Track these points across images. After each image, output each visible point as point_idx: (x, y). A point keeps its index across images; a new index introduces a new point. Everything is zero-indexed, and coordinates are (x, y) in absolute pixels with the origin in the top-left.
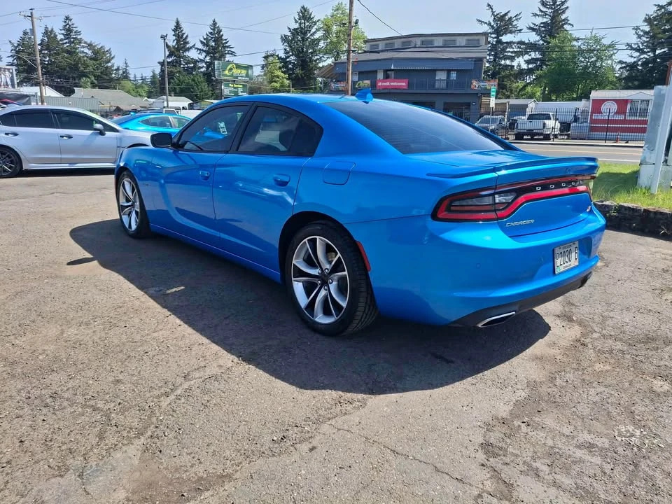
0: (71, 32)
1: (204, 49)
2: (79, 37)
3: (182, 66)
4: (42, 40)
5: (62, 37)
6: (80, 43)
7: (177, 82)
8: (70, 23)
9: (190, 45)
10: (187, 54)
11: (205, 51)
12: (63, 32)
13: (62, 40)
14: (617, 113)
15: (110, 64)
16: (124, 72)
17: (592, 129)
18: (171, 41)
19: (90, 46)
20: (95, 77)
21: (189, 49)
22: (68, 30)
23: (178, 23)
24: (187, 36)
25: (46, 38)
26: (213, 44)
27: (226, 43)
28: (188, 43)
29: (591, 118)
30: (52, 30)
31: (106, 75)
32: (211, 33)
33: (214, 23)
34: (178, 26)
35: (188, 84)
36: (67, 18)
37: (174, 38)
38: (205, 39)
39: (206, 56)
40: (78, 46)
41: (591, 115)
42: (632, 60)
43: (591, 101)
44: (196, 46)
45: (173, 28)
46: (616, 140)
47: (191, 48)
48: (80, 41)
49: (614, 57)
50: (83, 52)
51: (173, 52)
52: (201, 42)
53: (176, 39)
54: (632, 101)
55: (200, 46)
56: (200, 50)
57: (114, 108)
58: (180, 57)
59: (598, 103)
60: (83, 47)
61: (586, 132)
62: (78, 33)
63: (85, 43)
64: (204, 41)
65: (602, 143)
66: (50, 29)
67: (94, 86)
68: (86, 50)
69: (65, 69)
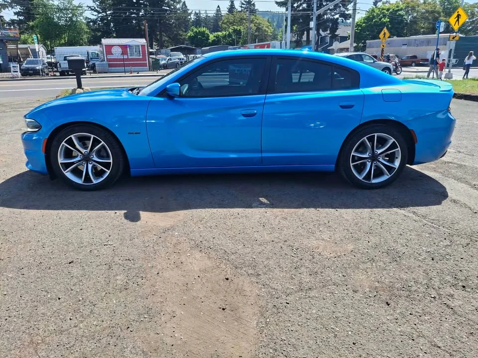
14: (123, 54)
17: (110, 66)
29: (107, 58)
41: (107, 56)
42: (95, 17)
43: (104, 46)
46: (131, 72)
49: (84, 15)
54: (129, 46)
59: (109, 48)
61: (107, 68)
65: (123, 74)
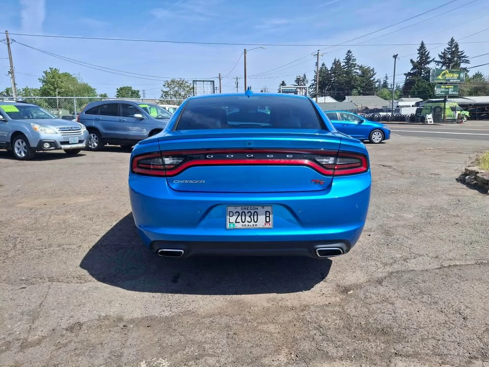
0: (350, 60)
1: (442, 61)
2: (354, 63)
3: (422, 75)
4: (332, 68)
5: (344, 64)
6: (355, 66)
7: (416, 87)
8: (350, 55)
9: (431, 59)
10: (428, 66)
11: (442, 63)
12: (345, 61)
13: (344, 66)
15: (372, 79)
16: (384, 83)
18: (416, 58)
19: (361, 68)
20: (361, 88)
21: (429, 63)
22: (348, 59)
23: (422, 44)
24: (429, 53)
25: (334, 66)
26: (450, 56)
27: (462, 54)
28: (429, 58)
30: (339, 60)
31: (369, 86)
32: (448, 48)
33: (452, 40)
34: (422, 46)
35: (425, 88)
36: (349, 52)
37: (418, 55)
38: (442, 53)
39: (442, 67)
40: (353, 69)
44: (435, 60)
45: (418, 48)
47: (431, 61)
48: (355, 65)
50: (356, 72)
51: (417, 66)
52: (440, 56)
53: (420, 56)
55: (438, 59)
56: (438, 62)
57: (364, 108)
58: (421, 69)
60: (356, 69)
62: (354, 60)
63: (358, 66)
64: (441, 55)
66: (337, 60)
67: (360, 94)
68: (358, 71)
69: (343, 84)
